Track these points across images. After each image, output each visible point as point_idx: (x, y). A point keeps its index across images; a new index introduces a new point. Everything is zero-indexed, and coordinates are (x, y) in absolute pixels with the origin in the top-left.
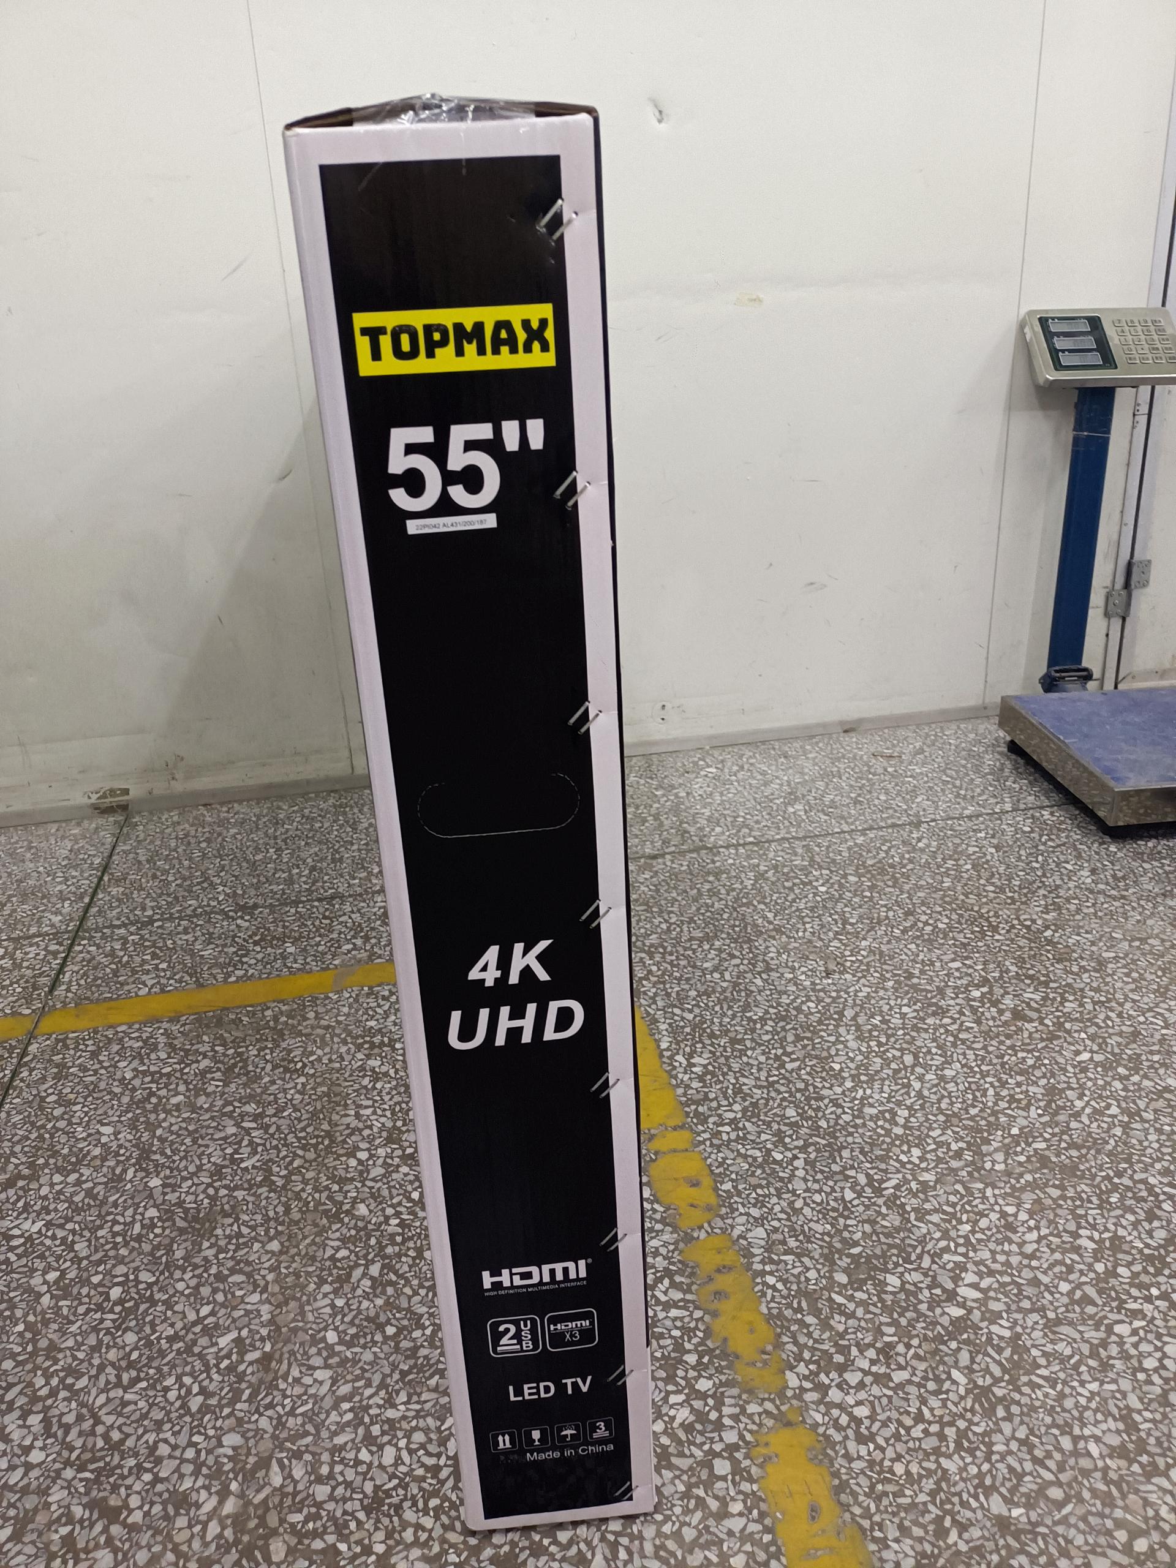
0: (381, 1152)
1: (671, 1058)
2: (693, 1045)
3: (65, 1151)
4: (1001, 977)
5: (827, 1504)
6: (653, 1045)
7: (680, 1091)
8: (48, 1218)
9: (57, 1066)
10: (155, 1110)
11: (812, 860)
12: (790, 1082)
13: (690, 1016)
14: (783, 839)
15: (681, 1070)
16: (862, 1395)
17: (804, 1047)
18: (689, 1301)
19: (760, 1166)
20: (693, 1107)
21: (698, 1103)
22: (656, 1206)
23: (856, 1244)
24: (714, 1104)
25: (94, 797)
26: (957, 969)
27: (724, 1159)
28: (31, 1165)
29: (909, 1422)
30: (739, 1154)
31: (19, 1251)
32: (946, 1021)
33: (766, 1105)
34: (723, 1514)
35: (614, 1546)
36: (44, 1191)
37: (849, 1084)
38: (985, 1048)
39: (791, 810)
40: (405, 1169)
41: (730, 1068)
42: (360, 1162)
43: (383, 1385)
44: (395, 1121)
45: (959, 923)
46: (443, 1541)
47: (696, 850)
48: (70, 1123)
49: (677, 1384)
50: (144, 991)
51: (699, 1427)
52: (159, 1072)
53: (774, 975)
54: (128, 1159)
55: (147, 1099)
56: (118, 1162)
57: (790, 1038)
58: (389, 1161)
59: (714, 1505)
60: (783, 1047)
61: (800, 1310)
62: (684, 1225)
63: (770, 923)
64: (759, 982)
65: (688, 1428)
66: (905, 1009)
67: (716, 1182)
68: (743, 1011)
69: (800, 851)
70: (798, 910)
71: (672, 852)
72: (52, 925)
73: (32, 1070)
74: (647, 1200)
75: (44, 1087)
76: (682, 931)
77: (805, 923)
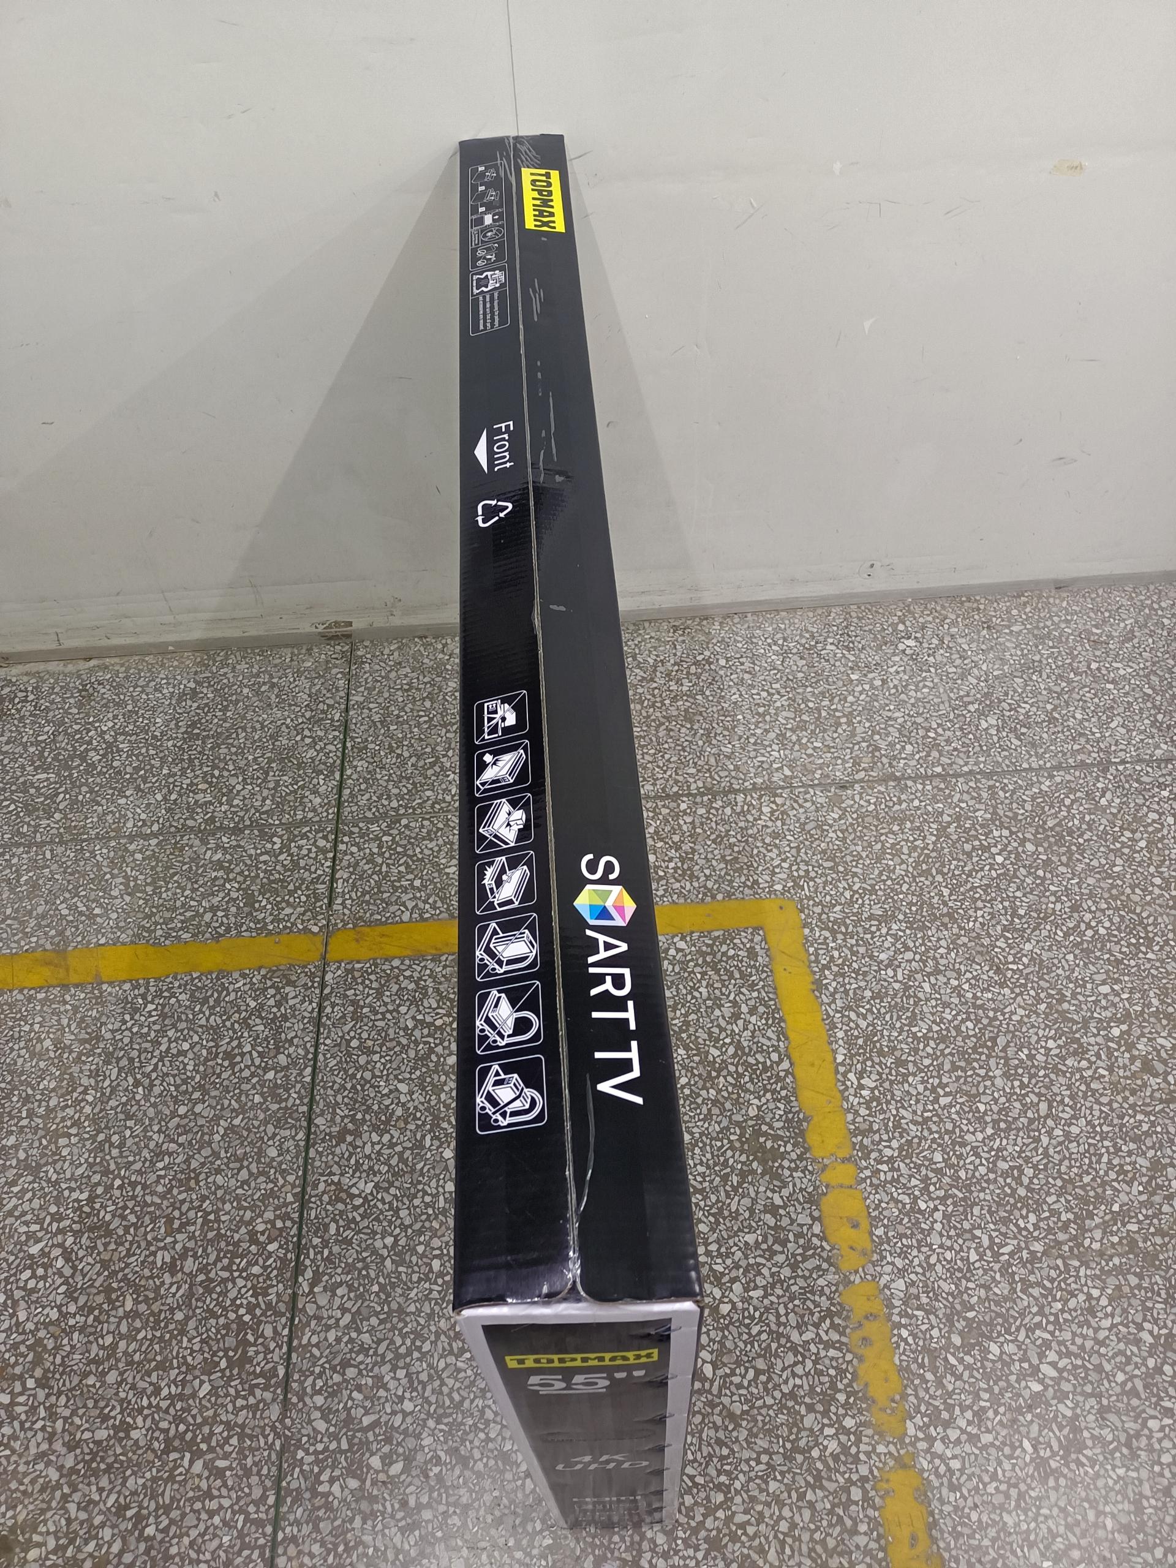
1: (845, 1075)
2: (864, 1062)
4: (1142, 1012)
5: (922, 1536)
6: (829, 1057)
7: (850, 1117)
8: (376, 1179)
9: (352, 1003)
10: (436, 1072)
11: (995, 813)
12: (941, 1120)
13: (863, 1024)
14: (971, 772)
15: (852, 1091)
16: (957, 1451)
17: (958, 1078)
18: (843, 1344)
19: (907, 1214)
20: (859, 1138)
21: (864, 1133)
22: (824, 1244)
23: (972, 1308)
24: (876, 1137)
25: (321, 627)
26: (1106, 996)
27: (880, 1201)
28: (353, 1119)
29: (986, 1479)
30: (894, 1199)
31: (361, 1211)
32: (1084, 1064)
33: (919, 1144)
34: (854, 1532)
35: (783, 1543)
36: (368, 1150)
37: (989, 1131)
38: (1110, 1104)
39: (984, 725)
41: (893, 1095)
45: (1119, 929)
47: (884, 780)
48: (374, 1076)
49: (830, 1419)
50: (406, 917)
51: (843, 1458)
52: (433, 1024)
53: (941, 980)
54: (424, 1124)
55: (427, 1056)
56: (418, 1127)
57: (947, 1067)
59: (849, 1523)
60: (939, 1077)
61: (921, 1366)
62: (845, 1267)
63: (945, 904)
64: (926, 986)
65: (835, 1457)
66: (1051, 1044)
67: (871, 1225)
68: (910, 1025)
70: (972, 888)
71: (862, 780)
72: (314, 810)
73: (333, 1005)
74: (817, 1236)
75: (346, 1028)
76: (863, 905)
77: (976, 909)
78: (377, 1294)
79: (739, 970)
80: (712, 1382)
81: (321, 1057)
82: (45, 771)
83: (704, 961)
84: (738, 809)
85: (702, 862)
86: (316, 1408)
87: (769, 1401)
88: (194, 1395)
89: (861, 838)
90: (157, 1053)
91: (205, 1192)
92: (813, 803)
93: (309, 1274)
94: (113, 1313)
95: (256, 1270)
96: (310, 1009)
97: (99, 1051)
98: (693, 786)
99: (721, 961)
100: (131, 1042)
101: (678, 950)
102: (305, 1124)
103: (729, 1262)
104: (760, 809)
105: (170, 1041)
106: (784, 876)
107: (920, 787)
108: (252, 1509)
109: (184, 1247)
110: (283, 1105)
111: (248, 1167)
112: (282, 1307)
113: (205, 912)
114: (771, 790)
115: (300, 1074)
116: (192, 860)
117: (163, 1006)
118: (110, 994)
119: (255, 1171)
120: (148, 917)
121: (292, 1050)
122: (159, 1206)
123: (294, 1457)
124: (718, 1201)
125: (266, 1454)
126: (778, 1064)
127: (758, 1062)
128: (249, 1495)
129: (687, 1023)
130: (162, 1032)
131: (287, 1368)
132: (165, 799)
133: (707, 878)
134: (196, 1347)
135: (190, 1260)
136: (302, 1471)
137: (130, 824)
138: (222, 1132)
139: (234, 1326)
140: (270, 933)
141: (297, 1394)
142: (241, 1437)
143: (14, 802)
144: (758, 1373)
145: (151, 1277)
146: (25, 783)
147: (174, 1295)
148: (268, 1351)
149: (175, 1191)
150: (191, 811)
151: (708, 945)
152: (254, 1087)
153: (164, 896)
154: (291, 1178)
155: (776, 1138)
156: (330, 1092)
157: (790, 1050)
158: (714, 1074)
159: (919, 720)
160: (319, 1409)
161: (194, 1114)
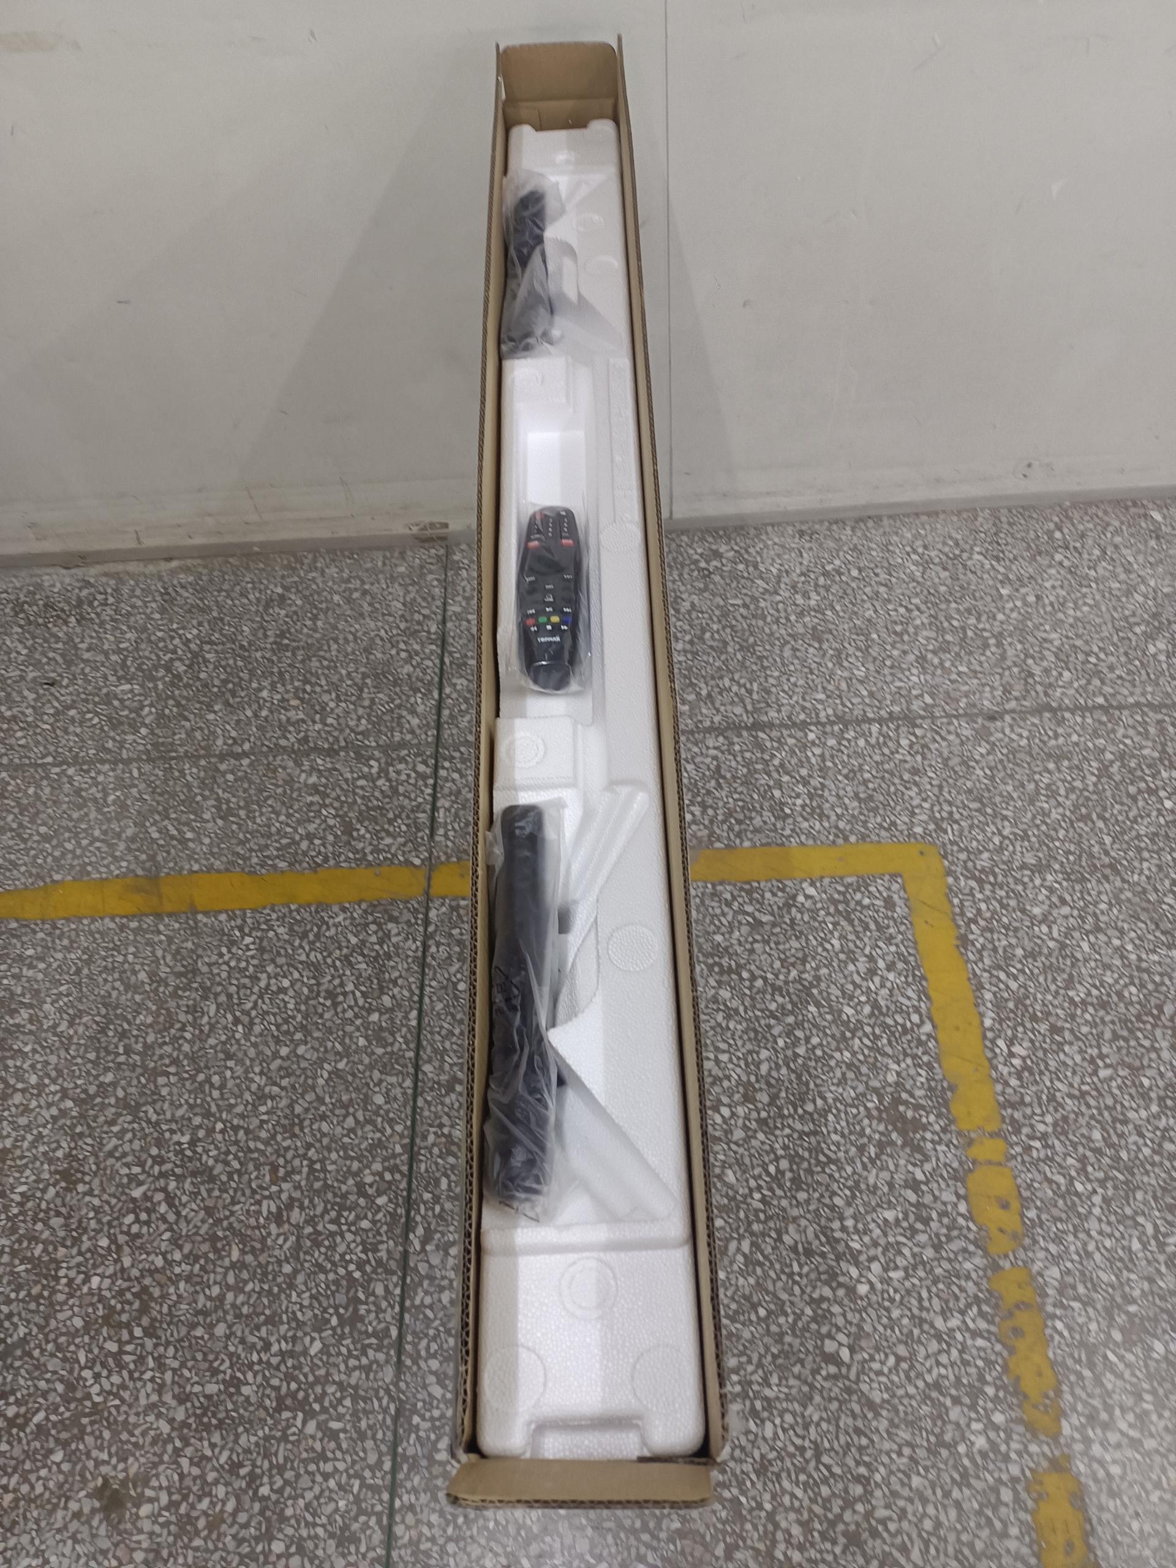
0: (740, 1110)
1: (993, 1041)
2: (1014, 1028)
5: (1078, 1543)
6: (976, 1022)
7: (999, 1088)
11: (1163, 749)
12: (1101, 1094)
13: (1014, 985)
14: (1138, 704)
15: (1001, 1059)
16: (1118, 1455)
17: (1119, 1049)
18: (992, 1333)
19: (1063, 1197)
20: (1010, 1111)
21: (1013, 1106)
22: (971, 1225)
23: (1134, 1301)
24: (1028, 1111)
25: (416, 528)
27: (1032, 1181)
29: (1149, 1486)
30: (1047, 1179)
33: (1076, 1120)
34: (1004, 1535)
35: (927, 1543)
37: (1155, 1108)
39: (1152, 649)
40: (761, 1136)
41: (1047, 1064)
42: (724, 1120)
44: (749, 1074)
47: (1038, 711)
51: (991, 1455)
53: (1102, 939)
57: (1107, 1036)
58: (747, 1123)
59: (998, 1525)
60: (1099, 1047)
61: (1079, 1361)
62: (993, 1250)
63: (1107, 853)
64: (1085, 946)
65: (984, 1455)
67: (1022, 1206)
68: (1067, 988)
69: (1152, 730)
70: (1138, 836)
71: (1013, 711)
72: (412, 732)
73: (438, 944)
74: (962, 1215)
75: (453, 969)
76: (1014, 852)
77: (1142, 860)
79: (876, 922)
80: (849, 1367)
81: (427, 1000)
82: (129, 682)
83: (837, 910)
84: (873, 741)
85: (832, 799)
86: (431, 1372)
87: (911, 1390)
88: (305, 1352)
89: (1012, 777)
90: (256, 989)
91: (309, 1139)
92: (958, 735)
93: (420, 1231)
94: (219, 1263)
95: (365, 1224)
96: (414, 947)
97: (195, 985)
98: (822, 714)
99: (855, 910)
100: (229, 977)
101: (807, 897)
102: (411, 1070)
103: (866, 1239)
104: (897, 741)
105: (269, 977)
106: (924, 817)
107: (1079, 719)
108: (367, 1474)
109: (290, 1197)
110: (389, 1049)
111: (354, 1115)
112: (393, 1265)
113: (301, 839)
114: (909, 720)
115: (406, 1017)
116: (285, 782)
117: (261, 939)
118: (205, 925)
119: (361, 1119)
120: (242, 843)
121: (396, 991)
122: (262, 1153)
123: (410, 1424)
124: (854, 1173)
125: (380, 1417)
126: (919, 1026)
127: (897, 1023)
128: (364, 1459)
129: (818, 978)
130: (260, 967)
131: (400, 1329)
132: (256, 715)
133: (838, 817)
134: (306, 1303)
135: (297, 1210)
136: (418, 1437)
137: (220, 742)
138: (326, 1075)
139: (344, 1283)
140: (370, 865)
141: (410, 1356)
142: (355, 1399)
143: (97, 714)
144: (899, 1359)
145: (258, 1227)
146: (107, 695)
147: (281, 1246)
148: (379, 1310)
149: (279, 1138)
150: (284, 730)
151: (839, 892)
152: (358, 1029)
153: (258, 820)
154: (399, 1128)
155: (917, 1107)
156: (437, 1037)
157: (933, 1011)
158: (848, 1034)
159: (1079, 643)
160: (435, 1373)
161: (297, 1056)
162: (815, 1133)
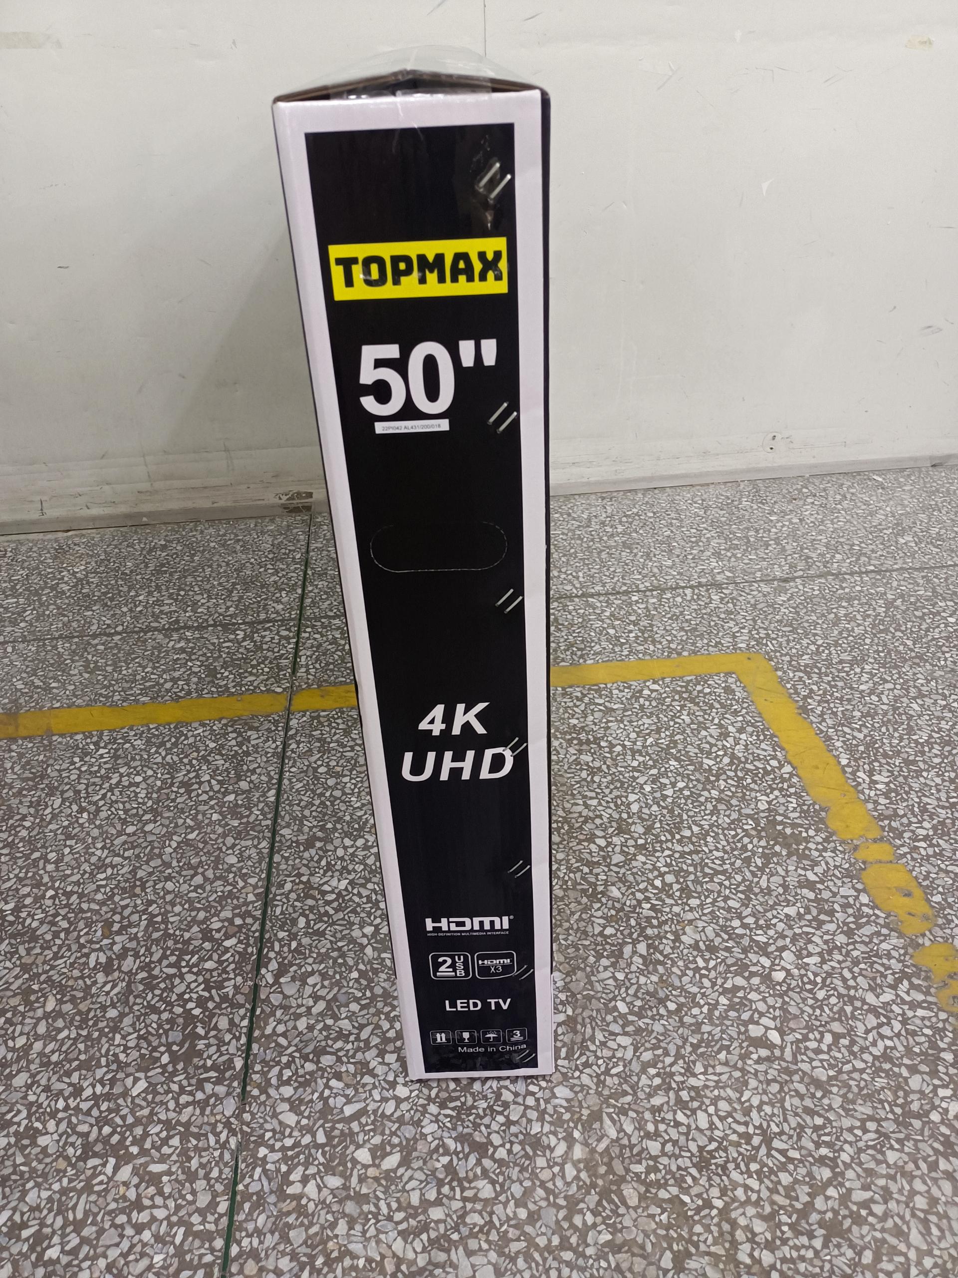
0: (615, 840)
1: (854, 773)
2: (870, 763)
3: (347, 818)
6: (833, 761)
7: (870, 806)
8: (351, 877)
9: (319, 740)
11: (934, 591)
13: (861, 736)
14: (902, 568)
15: (865, 786)
18: (931, 1003)
20: (887, 822)
21: (889, 818)
22: (877, 912)
24: (905, 820)
25: (285, 498)
27: (929, 873)
28: (323, 828)
30: (941, 869)
31: (335, 904)
33: (954, 824)
36: (340, 853)
39: (902, 541)
40: (641, 858)
41: (911, 787)
42: (601, 848)
43: (678, 1056)
44: (620, 813)
46: (773, 1203)
47: (823, 576)
48: (344, 793)
49: (941, 1079)
53: (928, 701)
58: (625, 849)
62: (909, 932)
63: (912, 650)
64: (915, 706)
67: (926, 894)
68: (909, 734)
69: (921, 582)
70: (934, 639)
71: (802, 577)
72: (277, 613)
73: (298, 743)
74: (867, 905)
75: (313, 759)
76: (830, 653)
77: (944, 653)
78: (357, 980)
79: (719, 702)
80: (782, 1049)
81: (286, 782)
82: (15, 599)
83: (681, 697)
84: (689, 598)
85: (661, 632)
86: (283, 1100)
87: (860, 1065)
88: (125, 1094)
89: (812, 611)
90: (106, 785)
91: (151, 897)
92: (760, 592)
93: (273, 965)
94: (31, 1014)
95: (209, 965)
96: (274, 746)
97: (42, 786)
98: (641, 586)
99: (698, 696)
100: (79, 778)
101: (652, 691)
102: (269, 835)
103: (771, 932)
104: (709, 597)
105: (121, 776)
106: (746, 638)
107: (858, 580)
108: (196, 1219)
109: (123, 948)
110: (245, 820)
111: (203, 874)
112: (241, 999)
113: (166, 682)
114: (716, 585)
115: (264, 795)
116: (154, 648)
117: (116, 750)
118: (60, 743)
119: (211, 876)
120: (105, 687)
121: (254, 777)
122: (97, 912)
123: (254, 1156)
124: (744, 880)
125: (217, 1154)
126: (780, 768)
127: (757, 768)
128: (194, 1202)
129: (675, 742)
130: (115, 769)
131: (246, 1059)
132: (131, 610)
133: (669, 642)
134: (131, 1044)
135: (130, 959)
136: (265, 1171)
137: (94, 627)
138: (174, 845)
139: (181, 1020)
140: (232, 694)
141: (258, 1086)
142: (184, 1138)
144: (837, 1037)
145: (82, 977)
147: (108, 993)
148: (221, 1042)
149: (117, 898)
150: (156, 618)
152: (212, 807)
153: (124, 672)
154: (252, 881)
155: (794, 826)
156: (296, 808)
157: (789, 758)
158: (712, 778)
159: (841, 540)
160: (288, 1100)
161: (145, 832)
162: (697, 852)
